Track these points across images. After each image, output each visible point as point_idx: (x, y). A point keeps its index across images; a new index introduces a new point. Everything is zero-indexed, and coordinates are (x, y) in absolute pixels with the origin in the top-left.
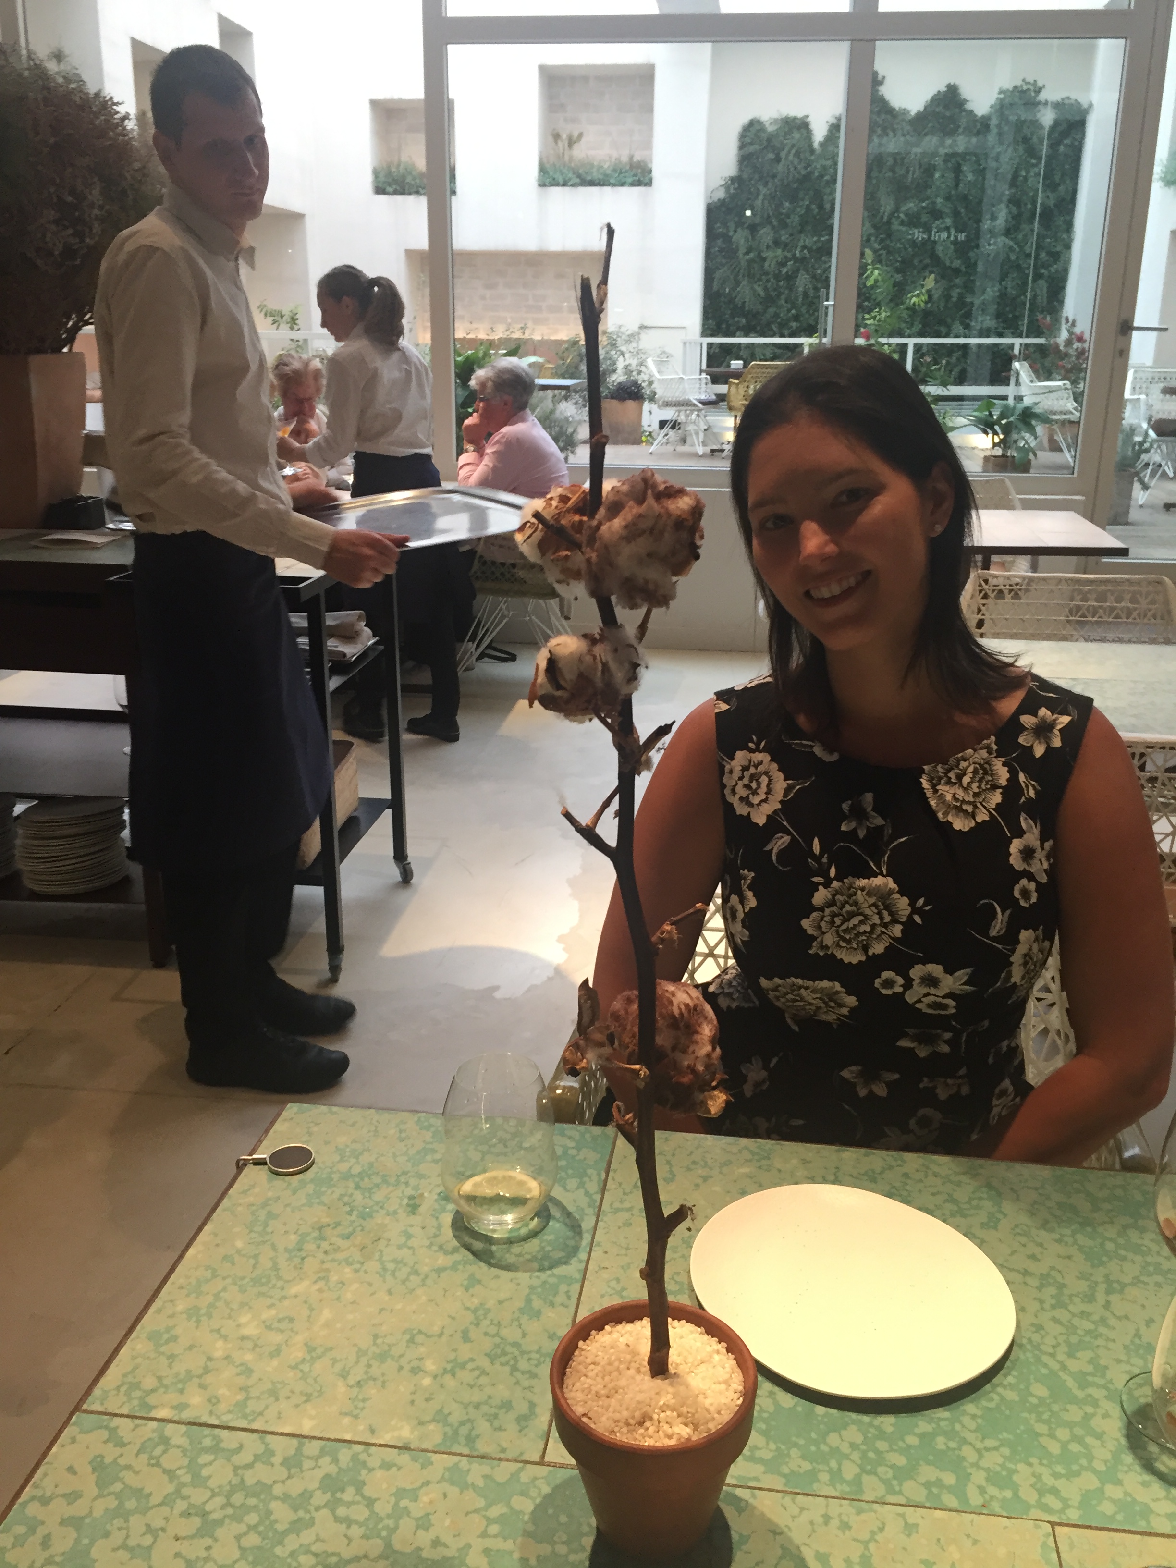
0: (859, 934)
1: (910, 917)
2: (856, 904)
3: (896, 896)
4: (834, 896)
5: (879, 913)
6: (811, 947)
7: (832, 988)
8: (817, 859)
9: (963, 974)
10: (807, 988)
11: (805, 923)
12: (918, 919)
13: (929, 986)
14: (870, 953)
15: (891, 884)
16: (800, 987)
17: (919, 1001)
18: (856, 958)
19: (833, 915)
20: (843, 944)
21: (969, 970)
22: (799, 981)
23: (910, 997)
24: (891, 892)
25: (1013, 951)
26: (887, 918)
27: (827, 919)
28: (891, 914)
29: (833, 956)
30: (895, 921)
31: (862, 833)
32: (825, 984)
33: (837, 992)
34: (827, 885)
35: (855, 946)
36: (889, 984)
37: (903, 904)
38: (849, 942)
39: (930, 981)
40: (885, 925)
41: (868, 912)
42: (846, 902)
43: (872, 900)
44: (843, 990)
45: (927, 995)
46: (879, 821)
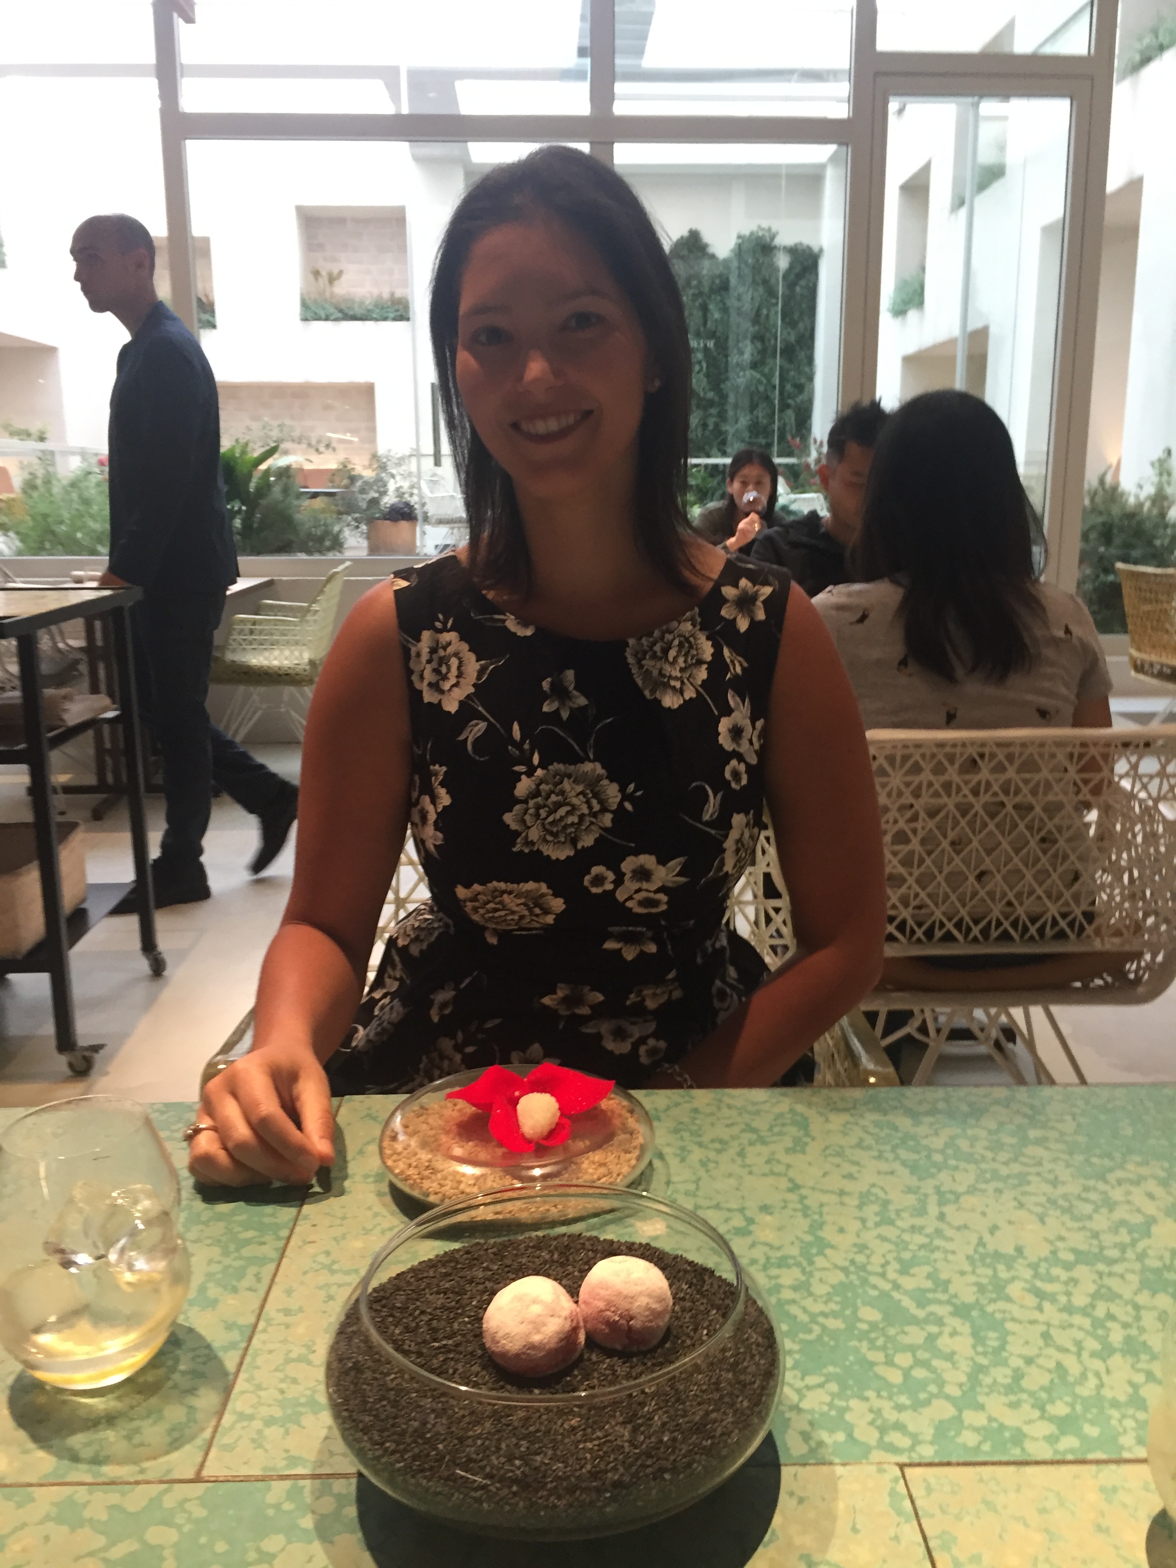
0: (566, 827)
1: (621, 804)
2: (562, 793)
3: (605, 782)
4: (538, 785)
5: (588, 802)
6: (514, 845)
7: (538, 890)
8: (519, 746)
9: (676, 864)
10: (510, 893)
11: (508, 818)
12: (628, 806)
13: (640, 880)
14: (579, 846)
15: (598, 769)
16: (503, 892)
17: (630, 898)
18: (562, 853)
19: (538, 807)
20: (549, 838)
21: (681, 860)
22: (502, 885)
23: (620, 896)
24: (599, 778)
25: (726, 836)
26: (596, 807)
27: (531, 811)
28: (600, 802)
29: (539, 852)
30: (604, 810)
31: (565, 715)
32: (530, 886)
33: (543, 895)
34: (530, 773)
35: (563, 839)
36: (599, 880)
37: (612, 792)
38: (555, 835)
39: (643, 874)
40: (595, 815)
41: (575, 801)
42: (552, 792)
43: (580, 788)
44: (550, 892)
45: (638, 891)
46: (582, 701)
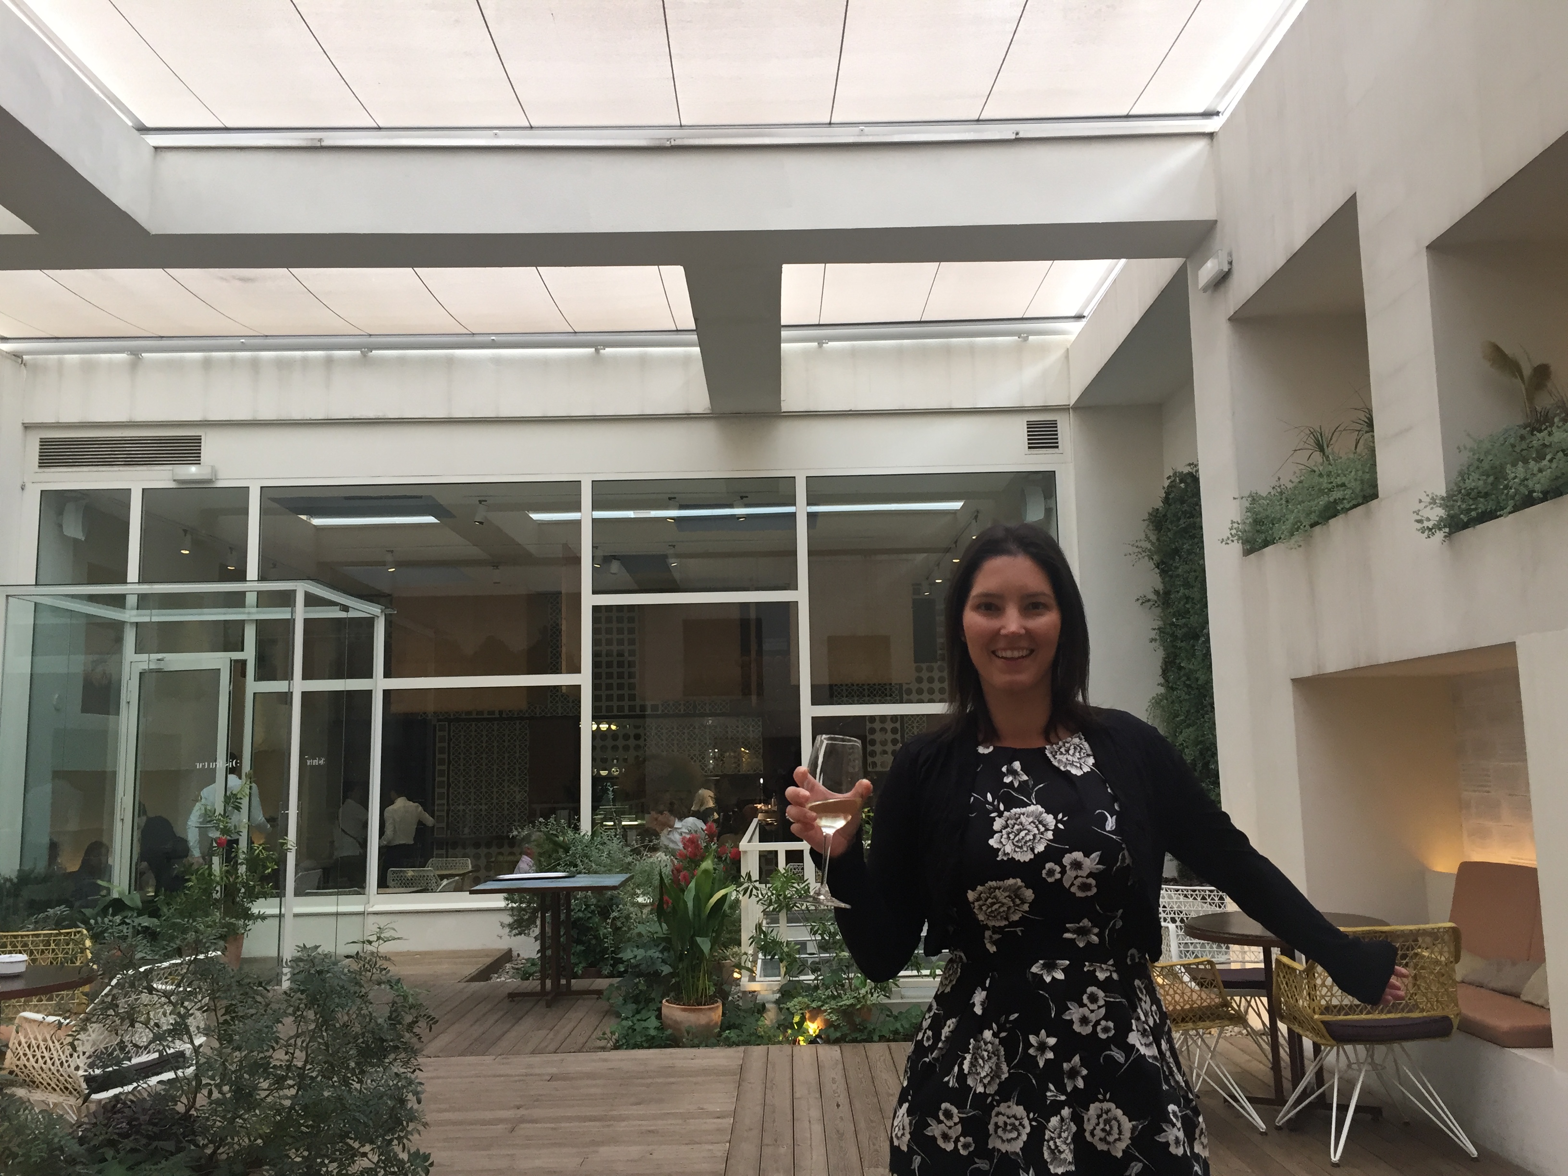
0: (1026, 842)
1: (1056, 826)
2: (1021, 823)
3: (1045, 815)
5: (1037, 827)
6: (998, 856)
7: (1016, 884)
8: (992, 804)
9: (1095, 855)
10: (999, 888)
11: (991, 842)
12: (1061, 826)
13: (1076, 869)
14: (1036, 852)
15: (1040, 808)
16: (995, 888)
17: (1072, 884)
18: (1027, 857)
19: (1008, 834)
20: (1017, 849)
21: (1098, 853)
22: (993, 884)
23: (1067, 884)
24: (1041, 813)
26: (1042, 829)
27: (1005, 836)
28: (1044, 826)
29: (1013, 859)
30: (1047, 830)
31: (1016, 784)
32: (1011, 881)
33: (1020, 888)
34: (1000, 815)
35: (1025, 849)
36: (1051, 872)
37: (1050, 819)
38: (1021, 847)
39: (1077, 865)
40: (1042, 833)
41: (1029, 827)
42: (1015, 824)
43: (1031, 819)
44: (1023, 884)
45: (1076, 877)
46: (1025, 778)
